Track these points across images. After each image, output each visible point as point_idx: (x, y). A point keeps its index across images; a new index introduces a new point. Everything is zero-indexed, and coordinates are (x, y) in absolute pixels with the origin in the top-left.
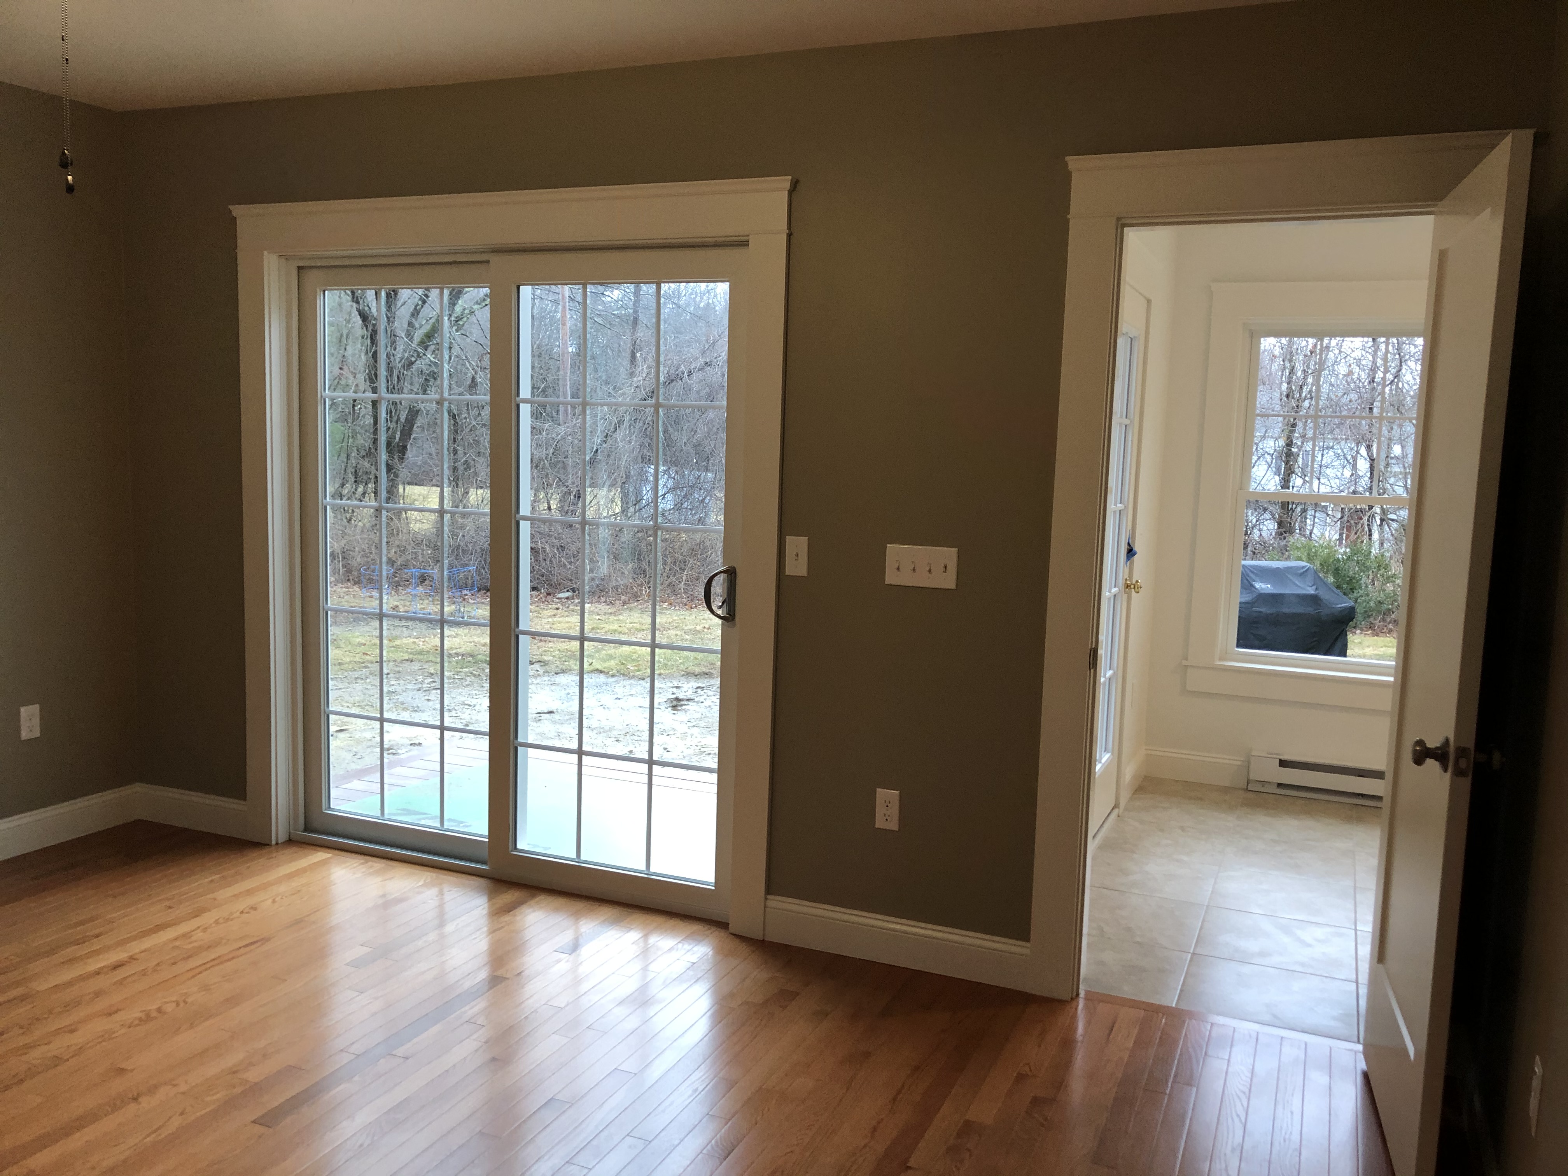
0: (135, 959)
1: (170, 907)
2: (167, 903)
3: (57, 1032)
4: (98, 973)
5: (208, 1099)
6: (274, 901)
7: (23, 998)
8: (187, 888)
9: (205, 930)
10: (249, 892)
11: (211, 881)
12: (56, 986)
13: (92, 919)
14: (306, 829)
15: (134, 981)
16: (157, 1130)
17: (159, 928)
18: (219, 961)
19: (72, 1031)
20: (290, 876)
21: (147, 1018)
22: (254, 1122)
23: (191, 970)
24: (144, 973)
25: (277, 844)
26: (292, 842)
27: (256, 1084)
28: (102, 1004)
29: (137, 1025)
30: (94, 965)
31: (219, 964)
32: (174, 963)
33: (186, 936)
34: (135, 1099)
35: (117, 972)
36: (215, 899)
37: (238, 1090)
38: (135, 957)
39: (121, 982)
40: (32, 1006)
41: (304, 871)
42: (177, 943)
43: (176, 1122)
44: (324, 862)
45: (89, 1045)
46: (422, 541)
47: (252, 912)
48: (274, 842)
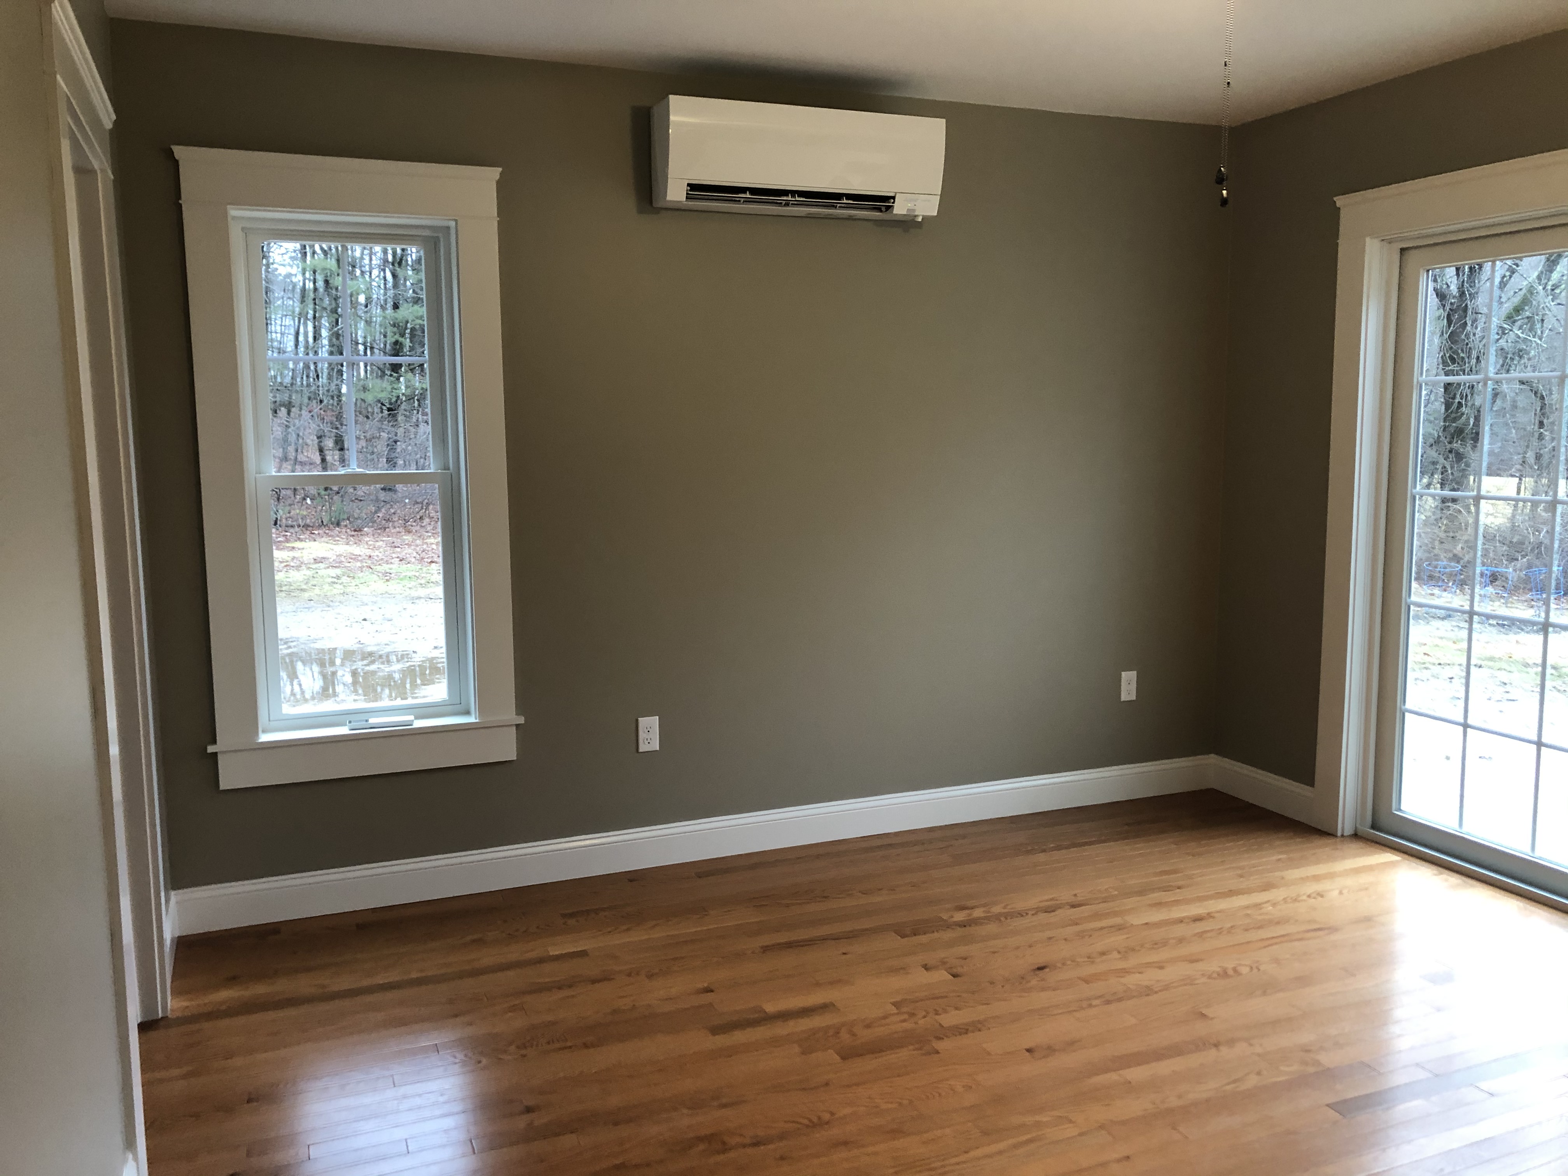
0: (1213, 917)
1: (1241, 876)
2: (1239, 872)
3: (1149, 965)
4: (1181, 921)
5: (1282, 1068)
6: (1341, 893)
7: (1120, 928)
8: (1257, 861)
9: (1274, 905)
10: (1317, 878)
11: (1279, 860)
12: (1147, 924)
13: (1175, 872)
14: (1373, 827)
15: (1211, 937)
16: (1235, 1081)
17: (1231, 893)
18: (1286, 938)
19: (1161, 968)
20: (1357, 871)
21: (1224, 974)
22: (1328, 1105)
23: (1263, 940)
24: (1220, 931)
25: (1342, 836)
26: (1356, 836)
27: (1328, 1069)
28: (1184, 951)
29: (1215, 979)
30: (1177, 913)
31: (1286, 941)
32: (1246, 930)
33: (1258, 906)
34: (1216, 1045)
35: (1198, 924)
36: (1283, 878)
37: (1311, 1070)
38: (1212, 915)
39: (1201, 935)
40: (1127, 936)
41: (1370, 869)
42: (1249, 912)
43: (1252, 1081)
44: (1392, 864)
45: (1174, 985)
46: (1495, 536)
47: (1320, 899)
48: (1339, 834)
